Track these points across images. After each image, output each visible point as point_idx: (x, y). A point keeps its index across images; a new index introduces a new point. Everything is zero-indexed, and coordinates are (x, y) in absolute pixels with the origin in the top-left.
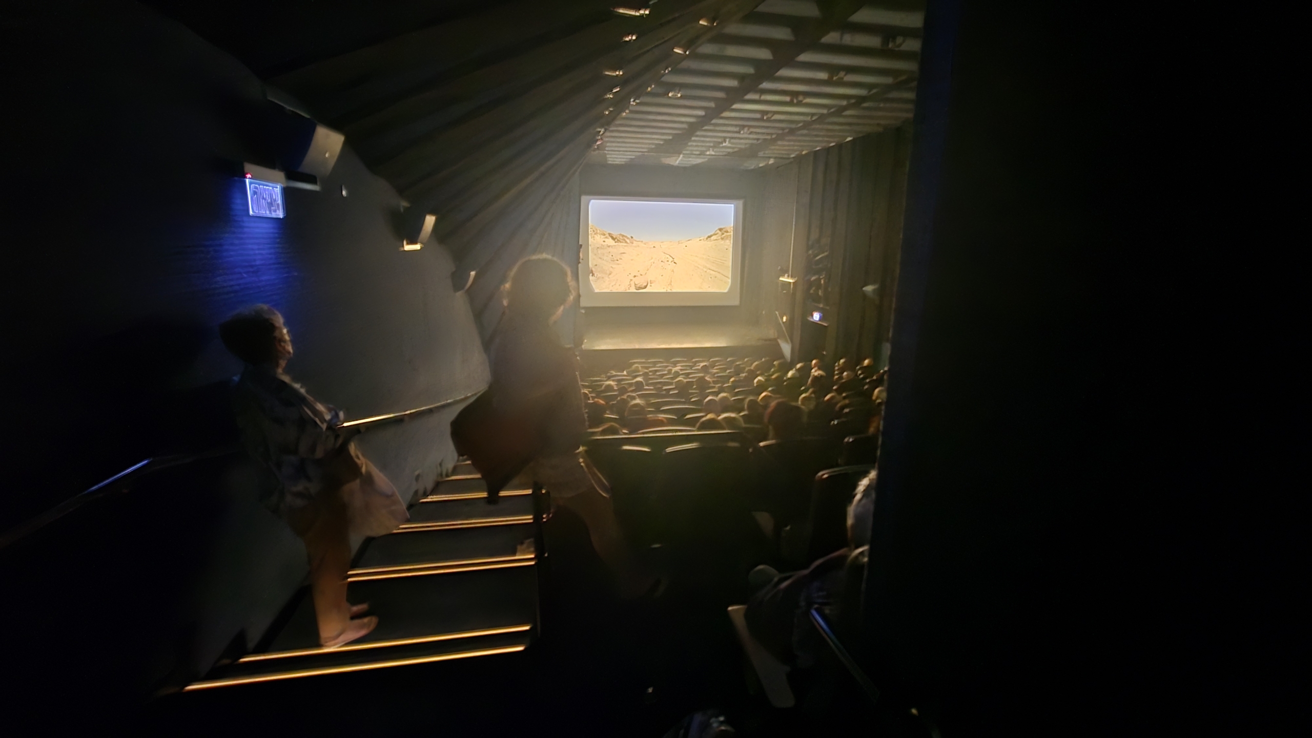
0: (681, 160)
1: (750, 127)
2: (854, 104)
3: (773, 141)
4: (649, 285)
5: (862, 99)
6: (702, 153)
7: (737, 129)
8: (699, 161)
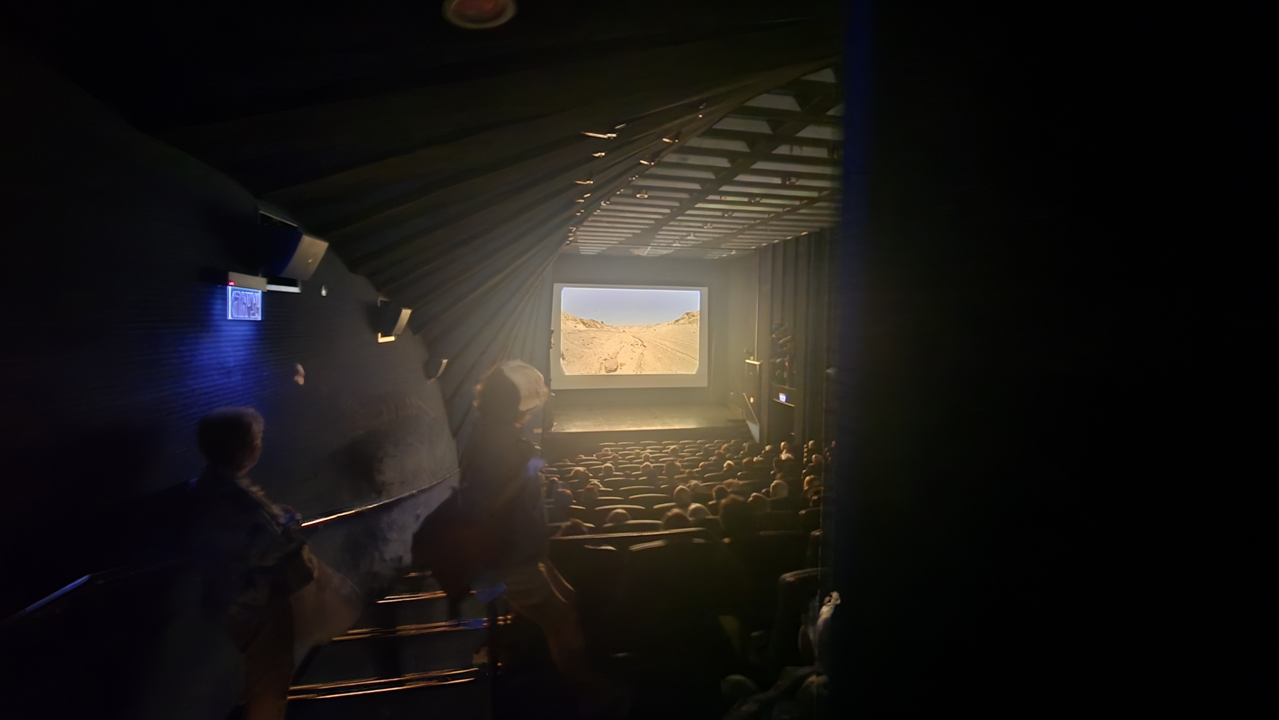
0: (649, 251)
1: (712, 223)
2: (806, 204)
3: (734, 235)
4: (619, 367)
5: (812, 200)
6: (669, 246)
7: (700, 225)
8: (665, 252)
